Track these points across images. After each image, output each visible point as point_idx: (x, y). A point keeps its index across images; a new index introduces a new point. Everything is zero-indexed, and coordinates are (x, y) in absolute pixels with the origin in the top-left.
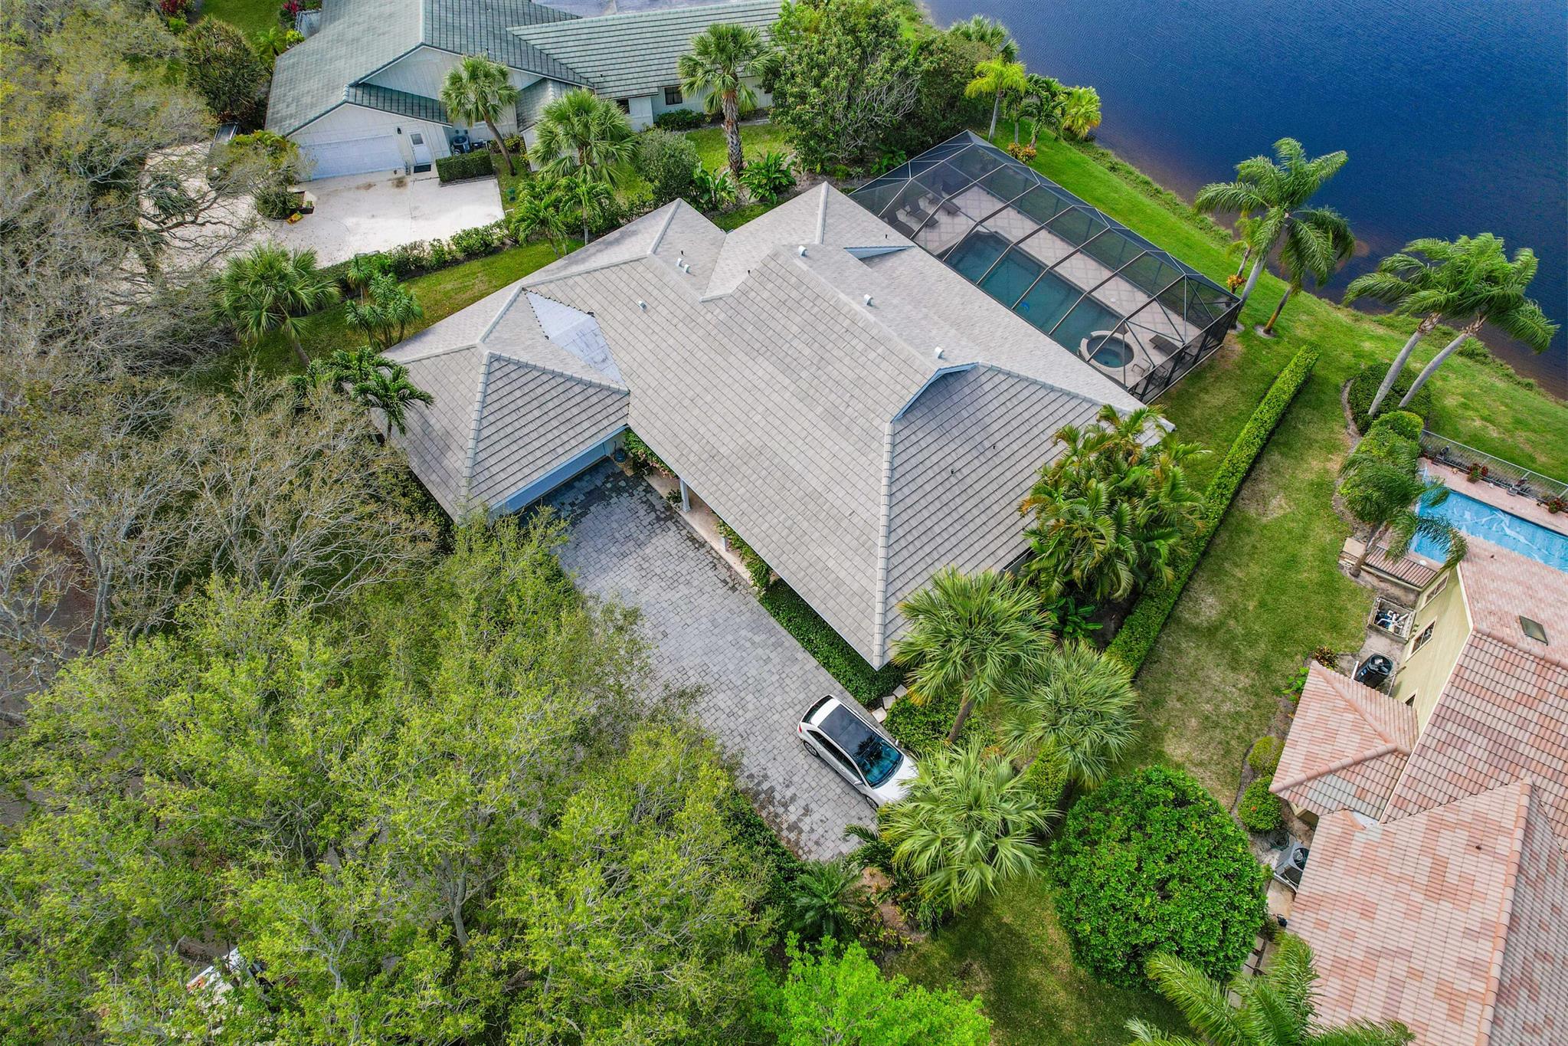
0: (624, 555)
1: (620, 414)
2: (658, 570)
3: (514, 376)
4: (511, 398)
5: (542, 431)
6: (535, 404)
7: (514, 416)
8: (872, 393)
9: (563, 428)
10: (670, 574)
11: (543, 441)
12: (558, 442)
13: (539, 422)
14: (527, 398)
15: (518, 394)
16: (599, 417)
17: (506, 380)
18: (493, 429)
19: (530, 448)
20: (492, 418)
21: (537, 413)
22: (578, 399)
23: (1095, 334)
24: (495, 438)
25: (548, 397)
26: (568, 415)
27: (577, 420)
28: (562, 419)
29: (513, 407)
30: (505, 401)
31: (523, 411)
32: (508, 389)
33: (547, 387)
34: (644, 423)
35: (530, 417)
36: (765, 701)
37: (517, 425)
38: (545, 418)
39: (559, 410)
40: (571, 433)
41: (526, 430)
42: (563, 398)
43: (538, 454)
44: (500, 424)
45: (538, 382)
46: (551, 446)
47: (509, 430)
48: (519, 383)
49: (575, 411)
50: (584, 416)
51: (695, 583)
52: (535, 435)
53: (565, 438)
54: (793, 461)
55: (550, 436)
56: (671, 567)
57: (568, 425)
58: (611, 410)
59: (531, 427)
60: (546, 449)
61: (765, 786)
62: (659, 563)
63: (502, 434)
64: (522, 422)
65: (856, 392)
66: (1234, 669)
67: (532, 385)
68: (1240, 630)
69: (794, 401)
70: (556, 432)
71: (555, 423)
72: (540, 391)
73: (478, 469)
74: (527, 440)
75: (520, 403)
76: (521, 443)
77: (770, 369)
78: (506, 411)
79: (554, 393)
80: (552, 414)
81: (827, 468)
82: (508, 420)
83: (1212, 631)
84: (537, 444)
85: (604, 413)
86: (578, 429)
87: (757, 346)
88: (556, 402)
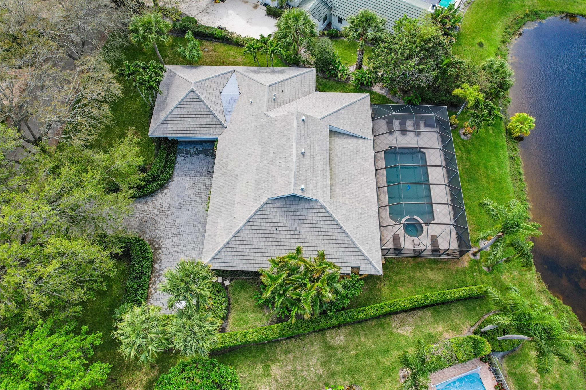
0: (194, 176)
1: (218, 133)
2: (197, 188)
3: (195, 100)
4: (189, 106)
5: (191, 123)
6: (195, 113)
7: (186, 113)
8: (272, 184)
9: (198, 126)
10: (199, 191)
11: (189, 126)
12: (193, 129)
13: (192, 119)
14: (194, 110)
15: (192, 106)
16: (211, 129)
17: (192, 100)
18: (177, 113)
19: (184, 126)
20: (179, 109)
21: (193, 116)
22: (209, 120)
23: (415, 217)
24: (176, 116)
25: (200, 113)
26: (202, 123)
27: (204, 126)
28: (199, 123)
29: (188, 109)
30: (187, 106)
31: (190, 113)
32: (190, 103)
33: (202, 110)
34: (221, 141)
35: (190, 116)
36: (184, 249)
37: (185, 116)
38: (195, 119)
39: (201, 119)
40: (199, 129)
41: (186, 119)
42: (205, 116)
43: (185, 129)
44: (180, 113)
45: (201, 106)
46: (191, 129)
47: (182, 116)
48: (194, 103)
49: (205, 123)
50: (207, 126)
51: (203, 199)
52: (188, 122)
53: (196, 129)
55: (192, 126)
56: (202, 189)
57: (200, 126)
58: (216, 129)
59: (189, 119)
60: (188, 129)
61: (161, 272)
63: (179, 116)
64: (187, 116)
66: (322, 365)
67: (198, 106)
68: (339, 356)
69: (255, 168)
70: (195, 126)
71: (196, 123)
72: (199, 110)
73: (165, 122)
74: (185, 122)
75: (191, 110)
76: (182, 122)
77: (259, 152)
78: (185, 110)
79: (203, 113)
80: (198, 119)
82: (183, 113)
83: (330, 347)
84: (187, 126)
85: (214, 129)
86: (202, 129)
87: (263, 141)
88: (202, 116)
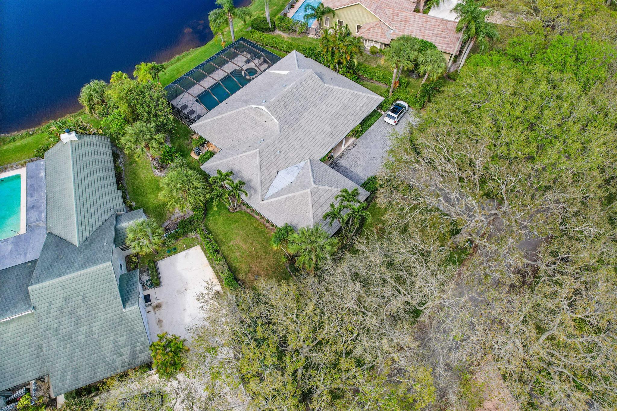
8: (316, 87)
16: (320, 165)
34: (319, 154)
54: (334, 111)
62: (352, 163)
65: (316, 91)
69: (316, 108)
77: (306, 113)
81: (337, 102)
85: (318, 164)
87: (298, 117)
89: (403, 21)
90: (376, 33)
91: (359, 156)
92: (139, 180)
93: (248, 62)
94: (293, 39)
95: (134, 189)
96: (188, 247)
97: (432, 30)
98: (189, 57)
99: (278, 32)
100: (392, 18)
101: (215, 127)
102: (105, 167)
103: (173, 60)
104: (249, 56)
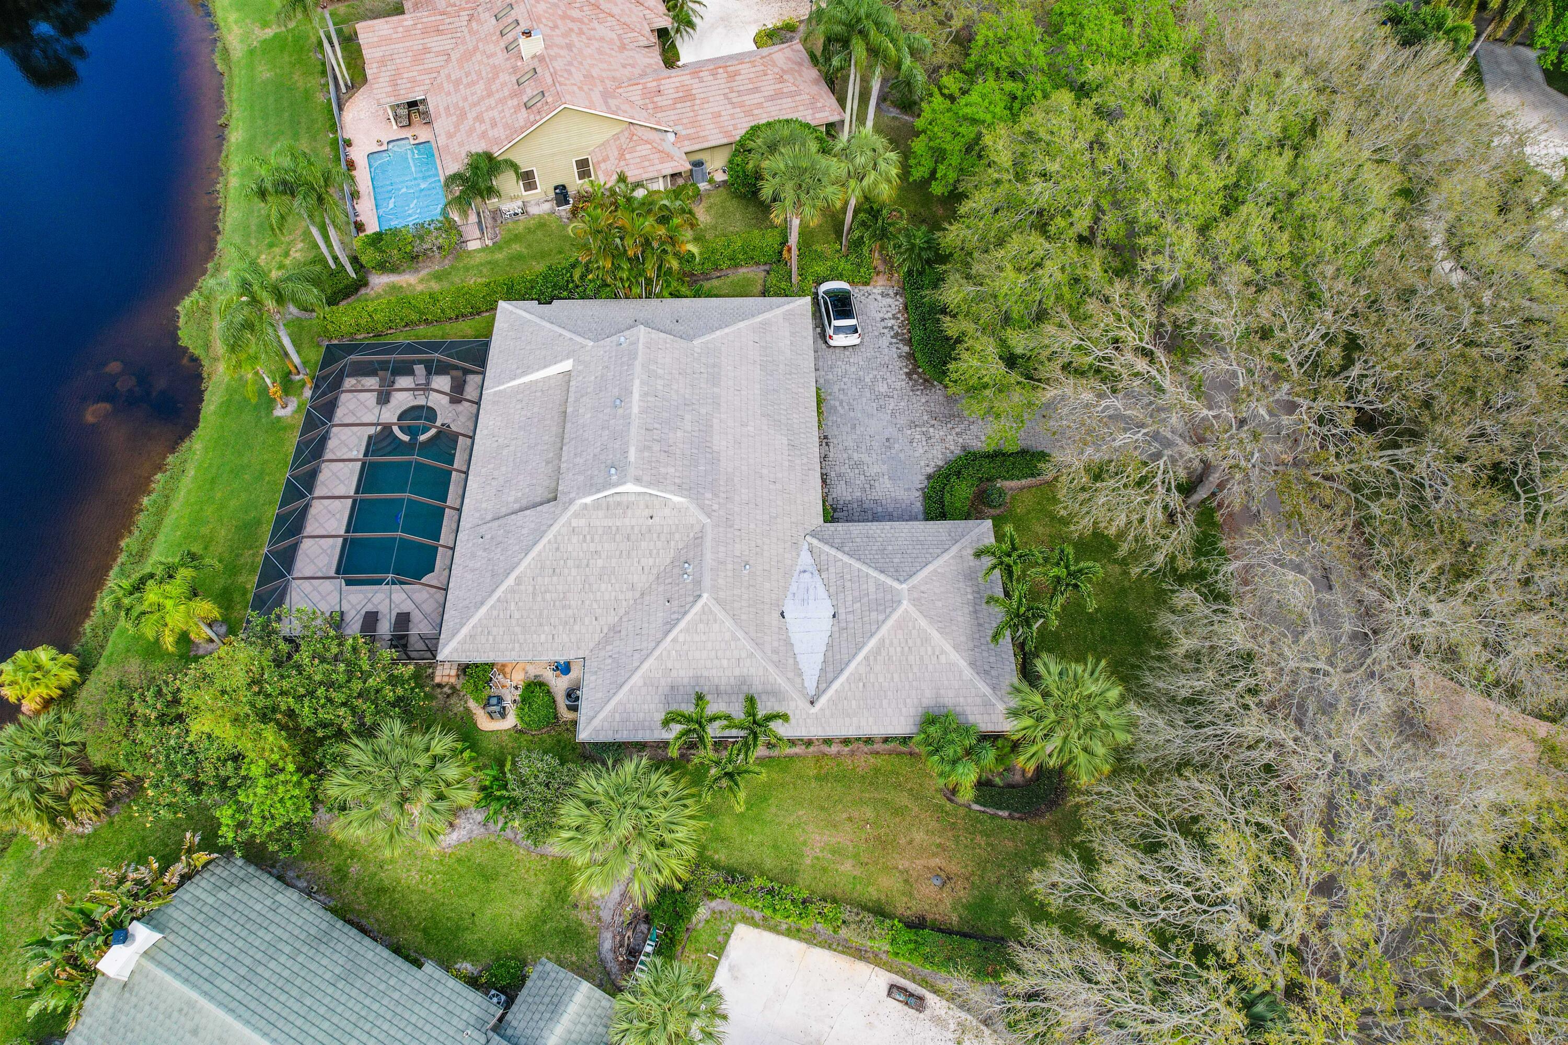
1: (824, 530)
2: (862, 477)
10: (857, 471)
34: (812, 511)
51: (845, 456)
54: (757, 392)
56: (852, 474)
58: (829, 533)
62: (858, 482)
65: (689, 371)
69: (723, 410)
81: (745, 368)
85: (836, 533)
86: (864, 532)
89: (681, 100)
90: (644, 158)
91: (856, 456)
92: (414, 897)
93: (384, 398)
94: (438, 277)
95: (425, 931)
96: (720, 949)
97: (756, 90)
98: (187, 483)
99: (379, 281)
100: (651, 106)
101: (517, 615)
102: (319, 940)
103: (142, 519)
104: (372, 382)
